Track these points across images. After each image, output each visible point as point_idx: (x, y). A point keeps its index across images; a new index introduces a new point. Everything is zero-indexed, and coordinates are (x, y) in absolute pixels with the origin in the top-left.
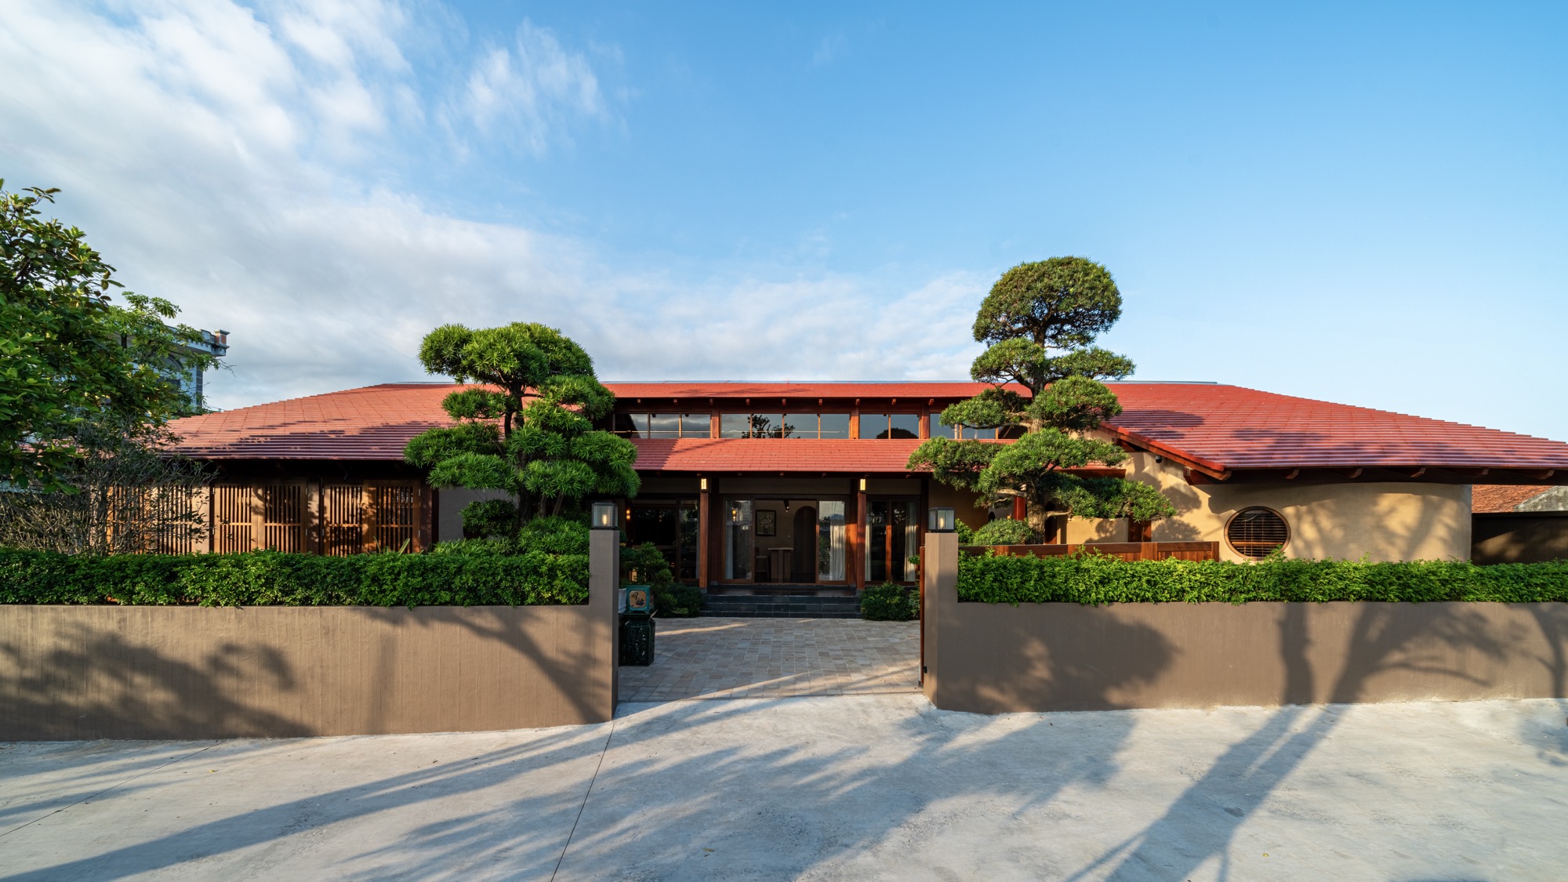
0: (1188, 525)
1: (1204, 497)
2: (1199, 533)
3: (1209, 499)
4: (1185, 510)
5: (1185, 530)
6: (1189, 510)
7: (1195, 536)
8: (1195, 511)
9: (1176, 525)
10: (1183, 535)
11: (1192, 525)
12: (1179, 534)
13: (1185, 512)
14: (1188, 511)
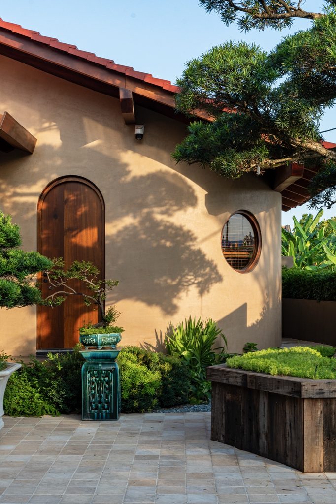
0: (181, 228)
1: (201, 193)
2: (195, 239)
3: (206, 195)
4: (175, 208)
5: (177, 235)
6: (181, 207)
7: (191, 243)
8: (190, 209)
9: (162, 228)
10: (172, 241)
11: (185, 229)
12: (167, 240)
13: (175, 211)
14: (179, 209)
